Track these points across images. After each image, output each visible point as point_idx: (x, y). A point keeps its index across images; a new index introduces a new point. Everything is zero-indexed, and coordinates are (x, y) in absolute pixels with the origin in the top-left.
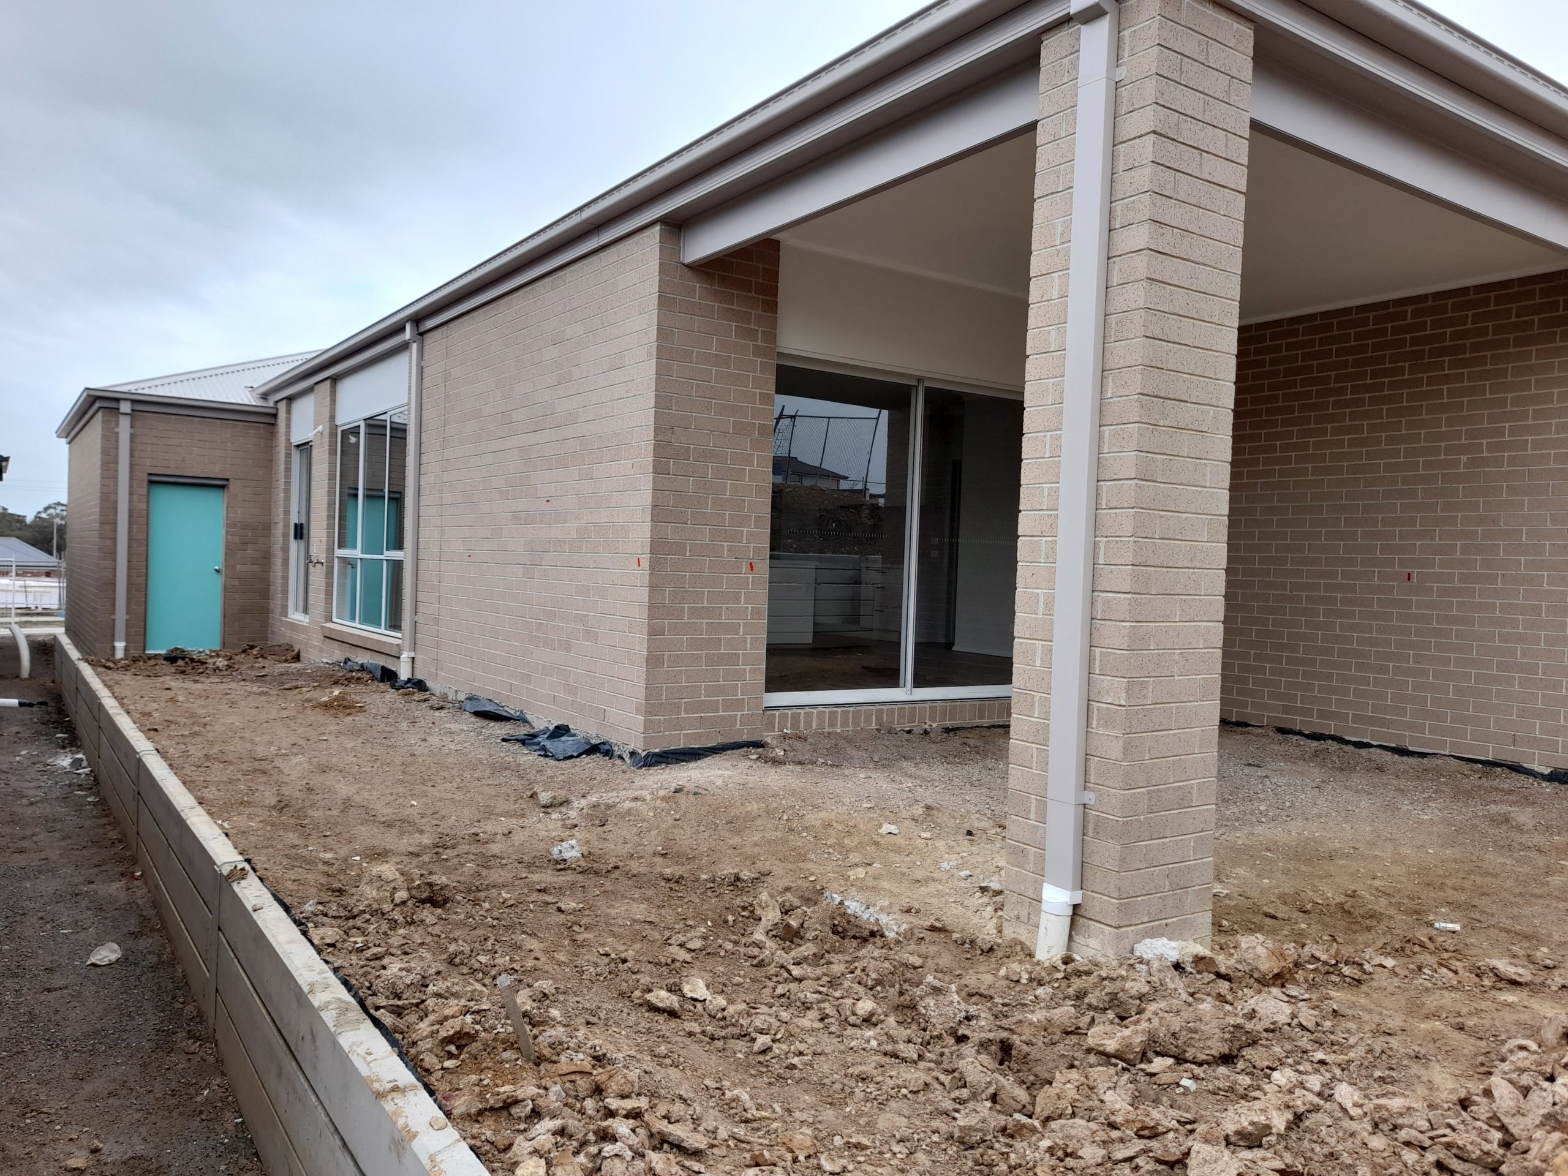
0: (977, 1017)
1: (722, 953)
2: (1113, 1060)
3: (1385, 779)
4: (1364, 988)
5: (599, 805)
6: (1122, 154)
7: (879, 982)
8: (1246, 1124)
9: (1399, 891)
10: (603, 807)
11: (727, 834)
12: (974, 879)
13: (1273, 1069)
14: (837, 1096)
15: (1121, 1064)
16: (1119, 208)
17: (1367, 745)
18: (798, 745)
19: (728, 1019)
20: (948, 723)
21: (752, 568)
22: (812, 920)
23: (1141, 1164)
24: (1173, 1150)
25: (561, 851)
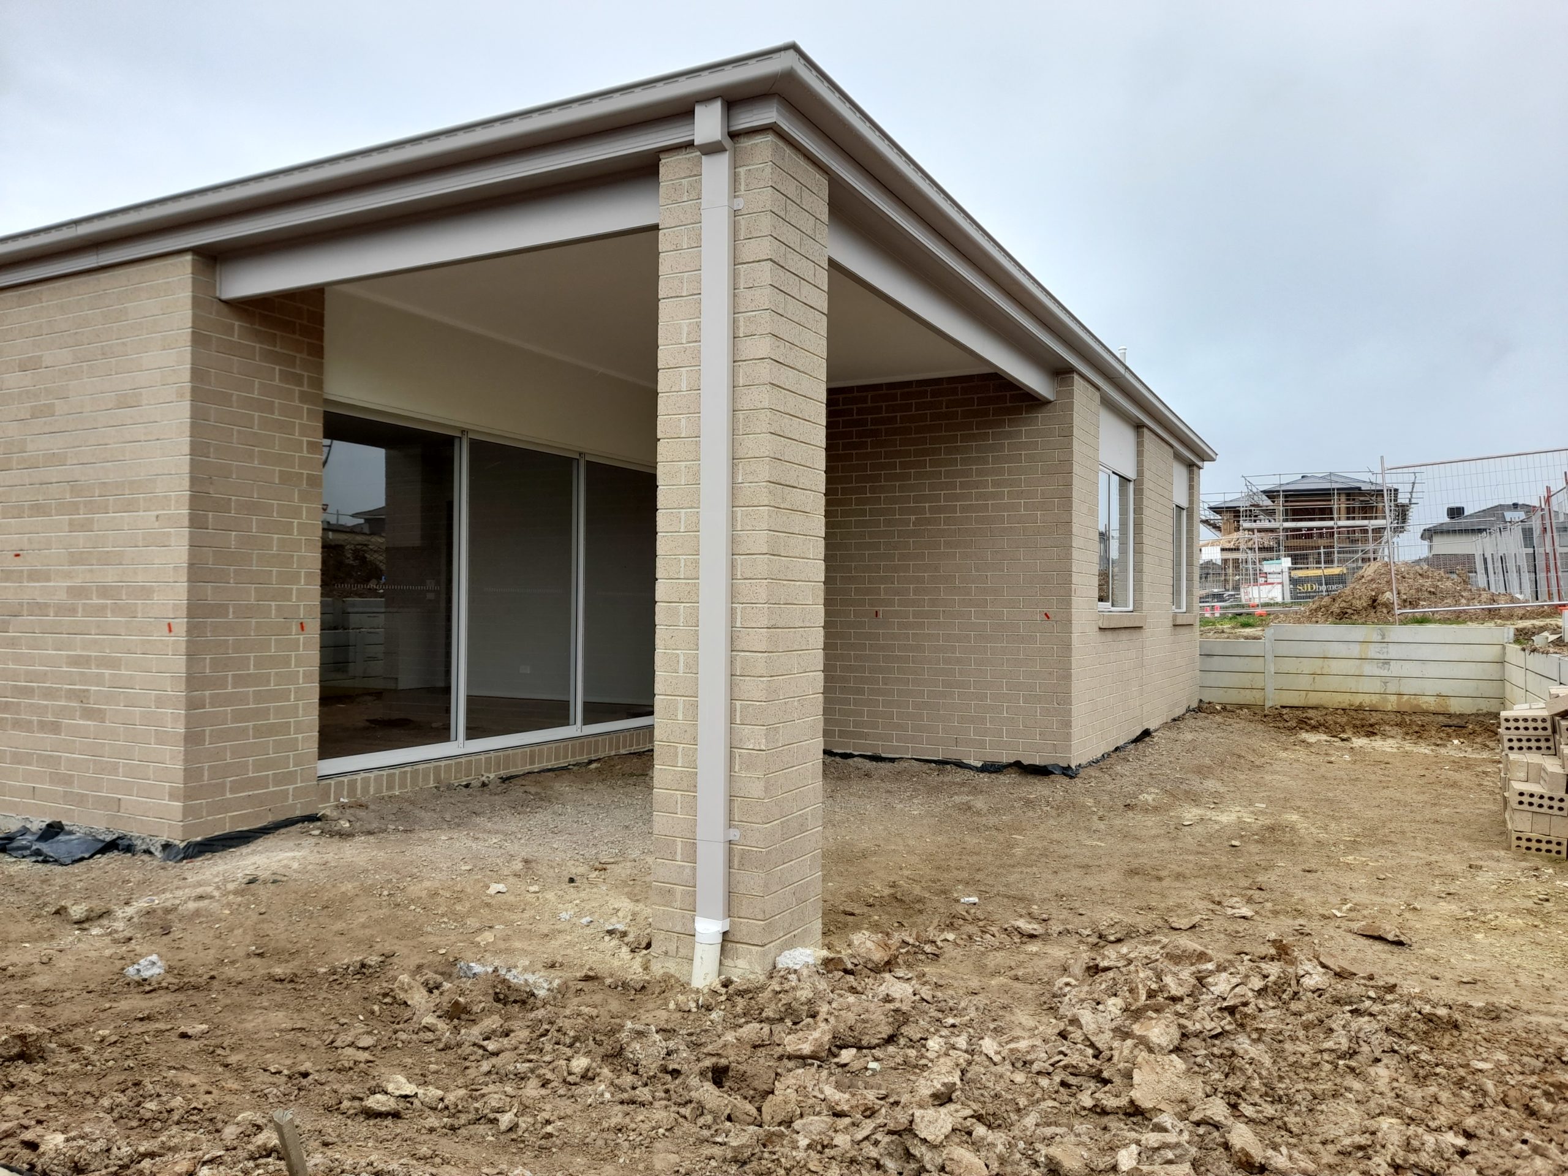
0: (677, 1051)
1: (400, 1045)
2: (810, 1061)
3: (874, 783)
4: (941, 960)
5: (154, 911)
6: (742, 274)
7: (576, 1039)
8: (939, 1086)
9: (922, 876)
10: (160, 912)
11: (327, 920)
12: (596, 924)
13: (926, 1039)
14: (603, 1151)
15: (816, 1063)
16: (741, 319)
17: (851, 756)
18: (362, 813)
19: (451, 1107)
20: (503, 773)
21: (302, 628)
22: (474, 993)
23: (880, 1138)
24: (901, 1121)
25: (139, 971)
